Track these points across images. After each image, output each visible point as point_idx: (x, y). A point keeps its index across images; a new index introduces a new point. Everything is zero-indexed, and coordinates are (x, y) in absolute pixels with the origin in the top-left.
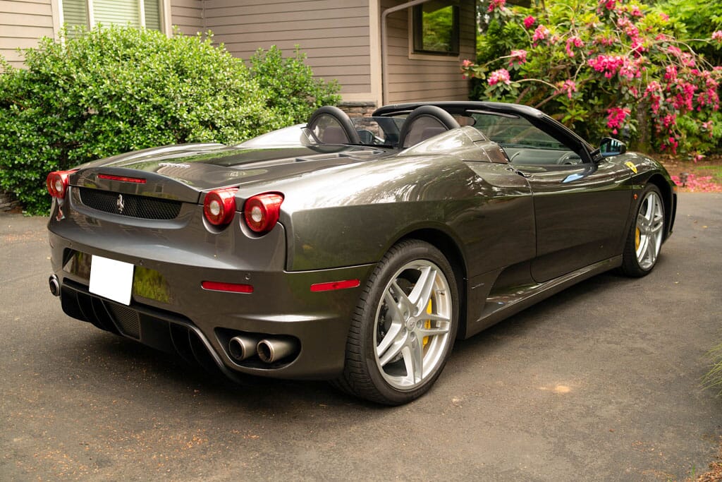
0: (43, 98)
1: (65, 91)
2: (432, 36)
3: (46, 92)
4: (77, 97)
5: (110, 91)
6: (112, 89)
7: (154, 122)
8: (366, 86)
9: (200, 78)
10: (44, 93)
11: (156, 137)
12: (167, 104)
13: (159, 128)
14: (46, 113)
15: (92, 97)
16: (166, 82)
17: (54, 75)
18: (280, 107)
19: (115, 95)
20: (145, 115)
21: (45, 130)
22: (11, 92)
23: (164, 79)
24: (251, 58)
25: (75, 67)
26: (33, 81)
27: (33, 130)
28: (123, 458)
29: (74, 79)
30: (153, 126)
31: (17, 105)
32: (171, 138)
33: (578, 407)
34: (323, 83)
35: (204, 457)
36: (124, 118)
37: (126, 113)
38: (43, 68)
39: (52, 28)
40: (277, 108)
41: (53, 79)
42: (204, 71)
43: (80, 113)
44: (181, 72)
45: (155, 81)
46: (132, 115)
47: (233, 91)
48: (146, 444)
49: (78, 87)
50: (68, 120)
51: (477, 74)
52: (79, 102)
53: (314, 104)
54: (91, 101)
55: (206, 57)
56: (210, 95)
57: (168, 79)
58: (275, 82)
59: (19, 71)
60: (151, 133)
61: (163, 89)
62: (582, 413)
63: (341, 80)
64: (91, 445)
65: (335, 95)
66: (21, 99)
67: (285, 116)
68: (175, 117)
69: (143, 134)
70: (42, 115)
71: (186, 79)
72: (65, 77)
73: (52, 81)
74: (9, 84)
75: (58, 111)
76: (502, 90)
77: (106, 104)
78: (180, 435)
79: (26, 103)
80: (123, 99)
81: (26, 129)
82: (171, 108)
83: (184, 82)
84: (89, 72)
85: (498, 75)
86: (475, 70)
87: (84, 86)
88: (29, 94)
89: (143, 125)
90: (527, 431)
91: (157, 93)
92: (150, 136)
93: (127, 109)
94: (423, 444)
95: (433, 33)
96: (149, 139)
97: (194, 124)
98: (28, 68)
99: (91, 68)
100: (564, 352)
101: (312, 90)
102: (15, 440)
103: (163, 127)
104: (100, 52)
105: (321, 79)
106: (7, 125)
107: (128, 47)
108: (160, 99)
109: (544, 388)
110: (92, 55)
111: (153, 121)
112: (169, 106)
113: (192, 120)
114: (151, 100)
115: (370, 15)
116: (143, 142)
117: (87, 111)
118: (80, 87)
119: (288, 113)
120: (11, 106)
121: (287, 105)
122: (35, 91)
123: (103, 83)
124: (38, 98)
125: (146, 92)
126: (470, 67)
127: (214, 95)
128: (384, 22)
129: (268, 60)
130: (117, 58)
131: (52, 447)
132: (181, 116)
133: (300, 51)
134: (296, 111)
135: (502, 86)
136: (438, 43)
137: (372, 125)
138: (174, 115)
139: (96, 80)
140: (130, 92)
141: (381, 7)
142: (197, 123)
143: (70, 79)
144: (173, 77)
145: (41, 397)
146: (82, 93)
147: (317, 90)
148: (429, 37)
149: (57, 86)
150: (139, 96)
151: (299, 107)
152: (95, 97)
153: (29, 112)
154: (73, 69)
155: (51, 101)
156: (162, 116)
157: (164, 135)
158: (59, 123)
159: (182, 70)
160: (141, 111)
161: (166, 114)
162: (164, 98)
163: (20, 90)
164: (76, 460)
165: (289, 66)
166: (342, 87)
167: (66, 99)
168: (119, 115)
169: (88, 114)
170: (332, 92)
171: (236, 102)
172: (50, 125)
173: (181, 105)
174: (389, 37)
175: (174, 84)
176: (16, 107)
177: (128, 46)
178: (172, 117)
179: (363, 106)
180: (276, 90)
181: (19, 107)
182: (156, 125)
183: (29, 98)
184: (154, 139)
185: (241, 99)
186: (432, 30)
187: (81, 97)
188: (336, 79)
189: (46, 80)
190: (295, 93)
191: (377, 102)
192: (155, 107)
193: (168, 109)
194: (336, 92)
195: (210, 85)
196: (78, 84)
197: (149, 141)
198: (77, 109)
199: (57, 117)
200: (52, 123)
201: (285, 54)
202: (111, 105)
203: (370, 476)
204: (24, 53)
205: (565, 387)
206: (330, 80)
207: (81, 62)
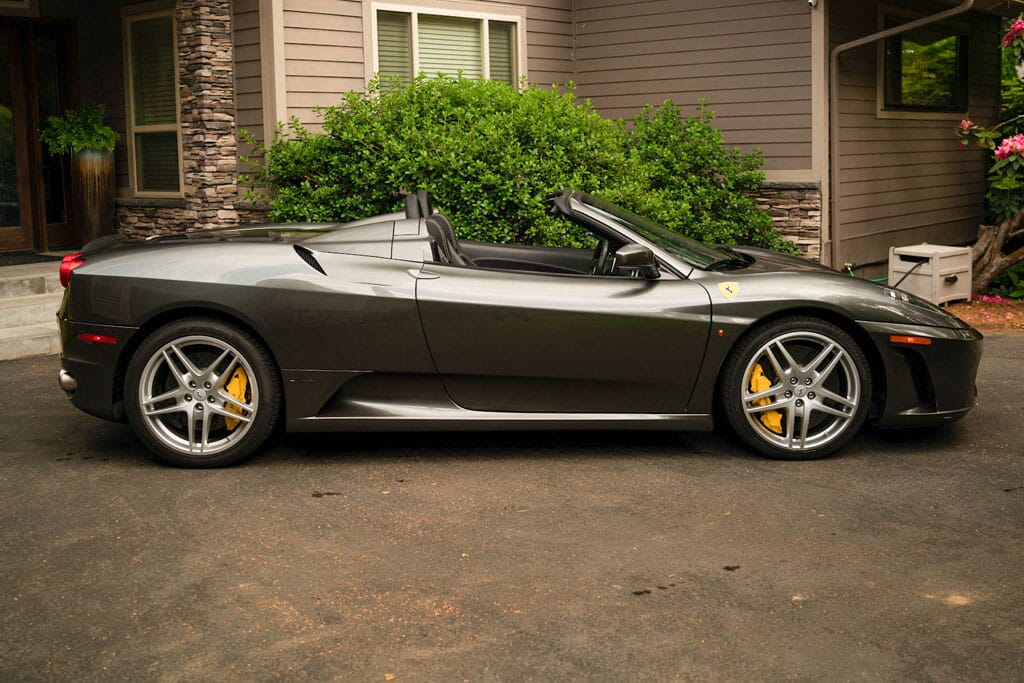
0: (342, 172)
1: (371, 164)
2: (931, 81)
3: (347, 166)
4: (385, 172)
5: (428, 165)
6: (430, 162)
7: (483, 208)
8: (805, 160)
9: (552, 149)
10: (344, 166)
11: (485, 229)
12: (503, 184)
13: (490, 216)
14: (347, 193)
15: (403, 173)
16: (502, 154)
17: (357, 143)
18: (671, 189)
19: (434, 170)
20: (473, 198)
21: (343, 216)
22: (304, 164)
23: (501, 149)
24: (636, 117)
25: (385, 133)
26: (332, 150)
27: (328, 215)
28: (356, 617)
29: (383, 148)
30: (482, 214)
31: (310, 182)
32: (506, 231)
33: (969, 624)
34: (739, 155)
35: (450, 626)
36: (444, 202)
37: (448, 194)
38: (345, 133)
39: (363, 78)
40: (667, 190)
41: (357, 148)
42: (557, 138)
43: (387, 194)
44: (525, 139)
45: (488, 152)
46: (455, 198)
47: (598, 167)
48: (387, 605)
49: (387, 158)
50: (373, 202)
51: (982, 141)
52: (387, 179)
53: (723, 185)
54: (401, 179)
55: (564, 118)
56: (565, 172)
57: (506, 150)
58: (667, 153)
59: (314, 137)
60: (479, 223)
61: (498, 164)
62: (970, 632)
63: (767, 150)
64: (323, 600)
65: (755, 173)
66: (315, 173)
67: (678, 202)
68: (513, 201)
69: (469, 224)
70: (340, 195)
71: (532, 149)
72: (372, 146)
73: (354, 151)
74: (301, 154)
75: (361, 191)
76: (1016, 167)
77: (421, 183)
78: (429, 601)
79: (321, 179)
80: (444, 176)
81: (318, 213)
82: (508, 190)
83: (529, 153)
84: (403, 139)
85: (1011, 144)
86: (979, 135)
87: (395, 158)
88: (326, 168)
89: (470, 212)
90: (878, 645)
91: (491, 169)
92: (478, 227)
93: (449, 190)
94: (729, 643)
95: (933, 76)
96: (476, 231)
97: (539, 212)
98: (327, 133)
99: (406, 134)
100: (986, 555)
101: (721, 165)
102: (242, 586)
103: (496, 215)
104: (419, 113)
105: (736, 148)
106: (296, 208)
107: (457, 104)
108: (492, 178)
109: (932, 597)
110: (411, 115)
111: (484, 205)
112: (505, 187)
113: (537, 206)
114: (480, 177)
115: (813, 54)
116: (468, 235)
117: (398, 191)
118: (390, 159)
119: (683, 198)
120: (302, 183)
121: (683, 186)
122: (333, 163)
123: (419, 155)
124: (336, 173)
125: (474, 167)
126: (971, 131)
127: (571, 171)
128: (834, 63)
129: (659, 121)
130: (441, 121)
131: (280, 598)
132: (521, 202)
133: (708, 107)
134: (695, 194)
135: (1017, 160)
136: (935, 92)
137: (811, 217)
138: (511, 199)
139: (411, 151)
140: (453, 166)
141: (830, 41)
142: (543, 212)
143: (377, 146)
144: (514, 146)
145: (280, 543)
146: (391, 168)
147: (728, 165)
148: (924, 82)
149: (361, 158)
150: (465, 173)
151: (700, 190)
152: (407, 173)
153: (323, 191)
154: (382, 135)
155: (353, 177)
156: (495, 199)
157: (497, 226)
158: (362, 207)
159: (528, 137)
160: (467, 192)
161: (500, 198)
162: (499, 176)
163: (315, 162)
164: (302, 614)
165: (688, 130)
166: (766, 160)
167: (373, 175)
168: (437, 198)
169: (400, 195)
170: (751, 168)
171: (601, 181)
172: (350, 209)
173: (522, 185)
174: (841, 85)
175: (513, 157)
176: (308, 185)
177: (457, 102)
178: (508, 202)
179: (799, 189)
180: (667, 164)
181: (313, 184)
182: (485, 213)
183: (326, 172)
184: (483, 232)
185: (610, 177)
186: (931, 71)
187: (390, 172)
188: (759, 148)
189: (348, 148)
190: (696, 169)
191: (820, 182)
192: (487, 188)
193: (504, 190)
194: (758, 168)
195: (565, 158)
196: (387, 155)
197: (475, 234)
198: (385, 189)
199: (360, 198)
200: (352, 206)
201: (684, 111)
202: (428, 183)
203: (644, 670)
204: (323, 112)
205: (964, 598)
206: (749, 151)
207: (394, 126)
